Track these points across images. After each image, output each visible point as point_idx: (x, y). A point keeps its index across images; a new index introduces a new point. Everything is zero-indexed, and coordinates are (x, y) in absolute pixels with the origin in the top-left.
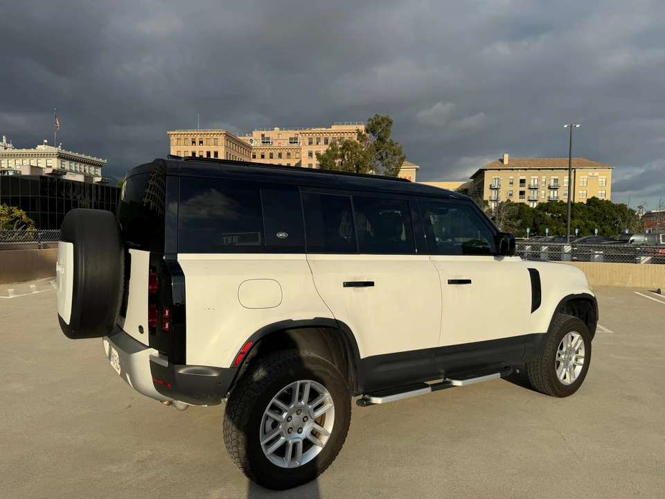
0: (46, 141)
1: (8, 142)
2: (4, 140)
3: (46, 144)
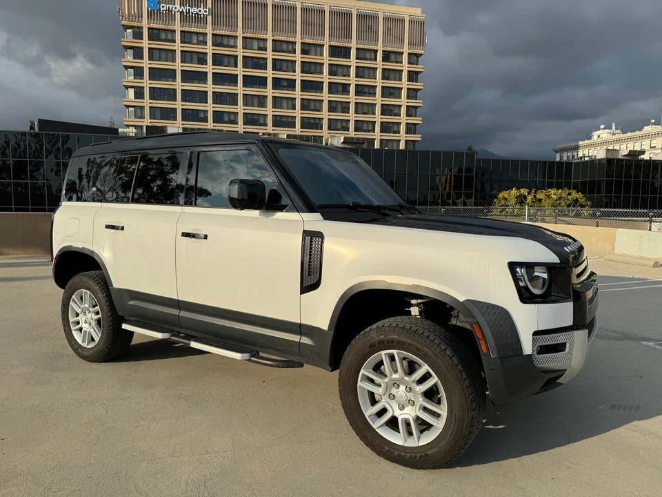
0: (653, 121)
1: (617, 129)
2: (614, 127)
3: (653, 124)
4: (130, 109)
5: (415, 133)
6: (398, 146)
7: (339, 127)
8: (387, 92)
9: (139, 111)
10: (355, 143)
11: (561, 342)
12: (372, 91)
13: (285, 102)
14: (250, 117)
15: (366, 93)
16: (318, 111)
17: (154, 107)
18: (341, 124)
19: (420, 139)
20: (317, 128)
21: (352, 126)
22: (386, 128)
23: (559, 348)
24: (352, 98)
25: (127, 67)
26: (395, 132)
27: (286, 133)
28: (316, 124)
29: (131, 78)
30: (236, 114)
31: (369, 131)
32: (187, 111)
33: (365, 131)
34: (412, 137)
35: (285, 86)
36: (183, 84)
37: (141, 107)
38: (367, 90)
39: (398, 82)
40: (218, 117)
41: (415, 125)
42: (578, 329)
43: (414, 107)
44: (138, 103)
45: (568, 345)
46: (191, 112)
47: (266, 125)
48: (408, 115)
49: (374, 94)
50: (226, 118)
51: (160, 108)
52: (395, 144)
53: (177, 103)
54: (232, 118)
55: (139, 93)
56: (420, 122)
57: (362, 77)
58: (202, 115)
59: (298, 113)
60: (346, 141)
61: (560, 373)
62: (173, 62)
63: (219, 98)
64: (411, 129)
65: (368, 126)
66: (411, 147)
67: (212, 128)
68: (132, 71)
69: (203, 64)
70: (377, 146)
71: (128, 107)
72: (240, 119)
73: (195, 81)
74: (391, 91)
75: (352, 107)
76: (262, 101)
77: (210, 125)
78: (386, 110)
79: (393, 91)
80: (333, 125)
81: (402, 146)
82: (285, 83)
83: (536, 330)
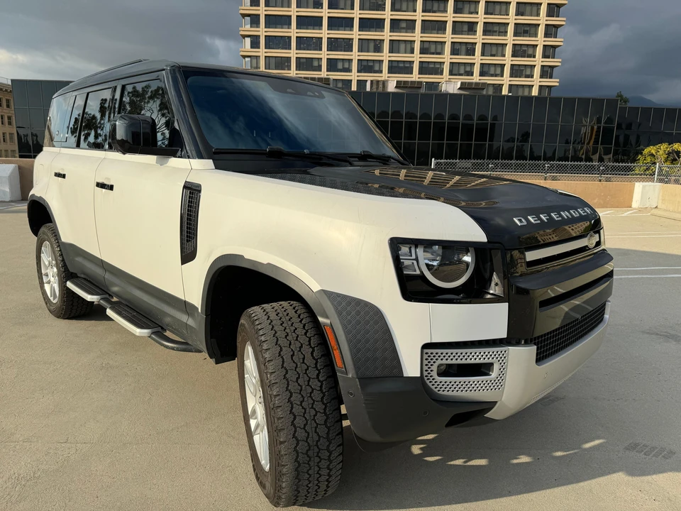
4: (247, 59)
5: (551, 77)
6: (530, 91)
7: (462, 71)
8: (521, 30)
9: (254, 61)
10: (474, 88)
11: (486, 361)
12: (502, 29)
13: (402, 46)
14: (365, 63)
15: (496, 32)
16: (439, 54)
17: (269, 57)
18: (465, 68)
19: (557, 84)
20: (436, 73)
21: (477, 70)
22: (516, 71)
23: (480, 370)
24: (479, 38)
25: (244, 16)
26: (527, 76)
27: (396, 80)
28: (436, 69)
29: (248, 27)
30: (350, 61)
31: (496, 75)
32: (302, 60)
33: (492, 75)
34: (547, 82)
35: (404, 28)
36: (298, 31)
37: (257, 56)
38: (496, 28)
39: (536, 18)
40: (332, 65)
41: (552, 67)
42: (518, 344)
43: (552, 46)
44: (254, 52)
45: (496, 367)
46: (305, 60)
47: (381, 72)
48: (545, 56)
49: (505, 33)
50: (340, 66)
51: (276, 57)
52: (527, 90)
53: (291, 51)
54: (346, 65)
55: (255, 43)
56: (559, 64)
57: (491, 14)
58: (316, 64)
59: (416, 58)
60: (464, 86)
61: (484, 407)
62: (288, 7)
63: (334, 44)
64: (547, 72)
65: (495, 70)
66: (546, 93)
67: (326, 76)
68: (248, 19)
69: (318, 8)
70: (505, 91)
71: (244, 57)
72: (355, 66)
73: (309, 27)
74: (526, 29)
75: (478, 49)
76: (378, 46)
77: (324, 74)
78: (518, 51)
79: (528, 29)
80: (455, 69)
81: (535, 92)
82: (404, 25)
83: (429, 342)
